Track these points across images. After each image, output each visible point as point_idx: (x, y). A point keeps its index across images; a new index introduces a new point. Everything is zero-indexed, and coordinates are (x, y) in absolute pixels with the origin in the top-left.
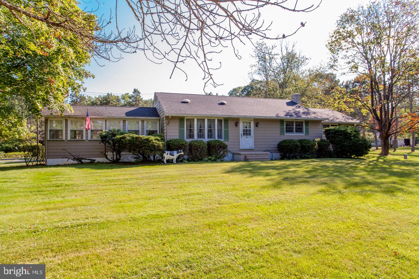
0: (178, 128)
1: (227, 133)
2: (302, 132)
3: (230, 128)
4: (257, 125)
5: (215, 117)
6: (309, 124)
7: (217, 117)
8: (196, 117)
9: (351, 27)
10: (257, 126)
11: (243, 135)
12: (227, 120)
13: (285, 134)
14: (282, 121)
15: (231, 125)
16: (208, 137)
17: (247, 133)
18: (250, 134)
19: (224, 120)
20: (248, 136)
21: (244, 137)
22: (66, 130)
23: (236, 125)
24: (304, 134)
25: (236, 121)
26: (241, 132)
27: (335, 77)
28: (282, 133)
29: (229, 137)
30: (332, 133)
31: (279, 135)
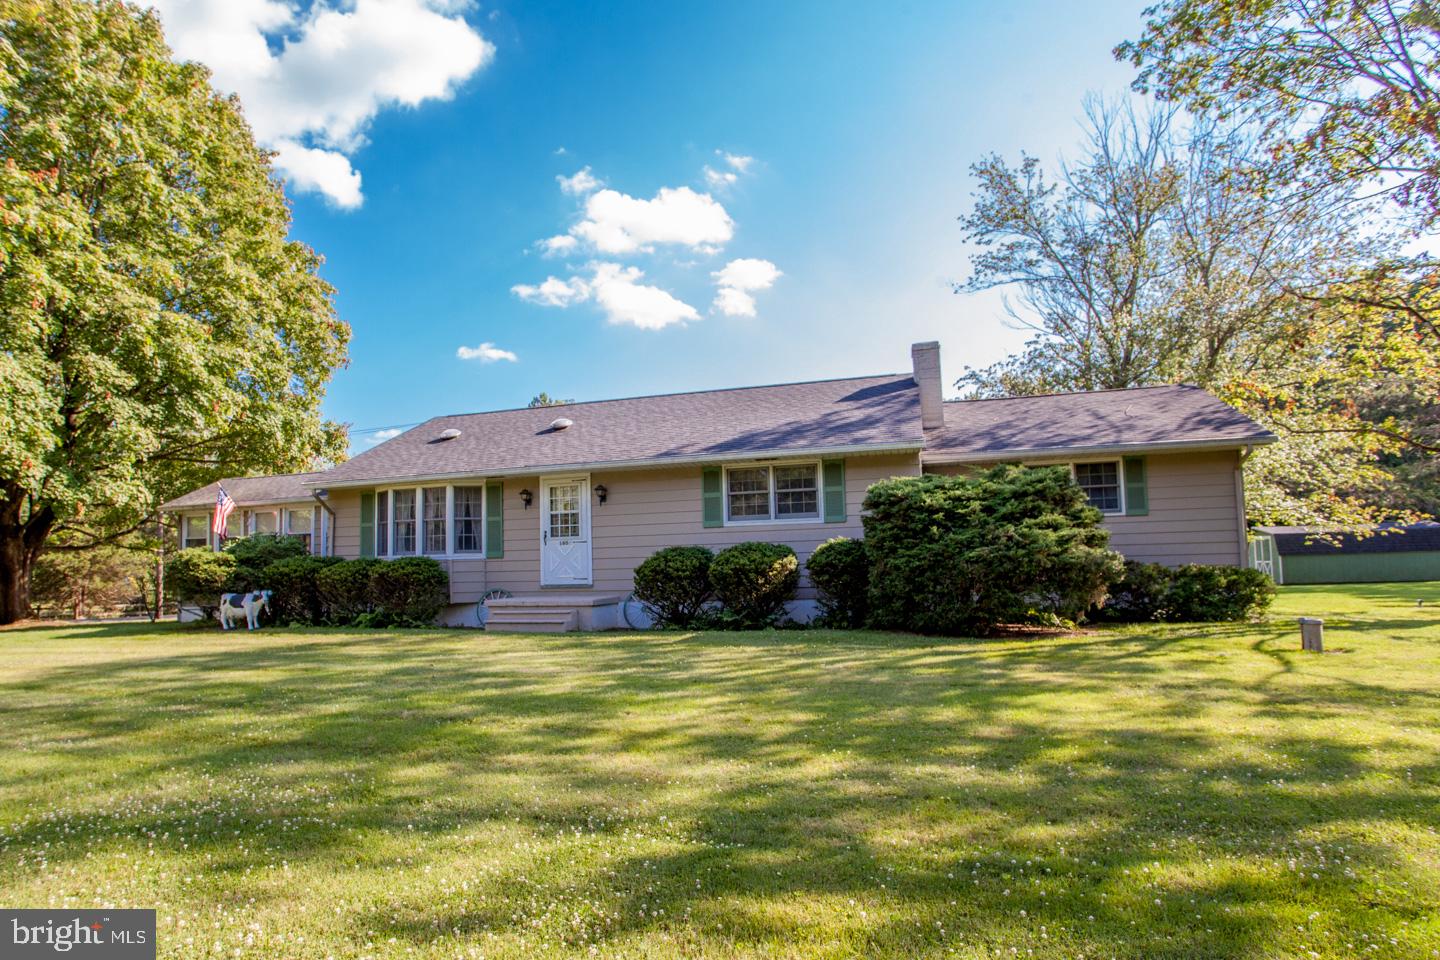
0: (358, 521)
1: (496, 529)
2: (812, 508)
3: (508, 514)
4: (602, 495)
5: (445, 480)
6: (848, 473)
7: (451, 481)
8: (390, 484)
10: (603, 498)
11: (549, 534)
12: (497, 486)
13: (727, 524)
14: (710, 474)
15: (512, 500)
17: (566, 525)
18: (575, 532)
19: (489, 489)
20: (569, 539)
21: (555, 542)
23: (528, 502)
24: (821, 520)
25: (527, 489)
26: (545, 524)
28: (711, 514)
29: (507, 546)
31: (699, 528)
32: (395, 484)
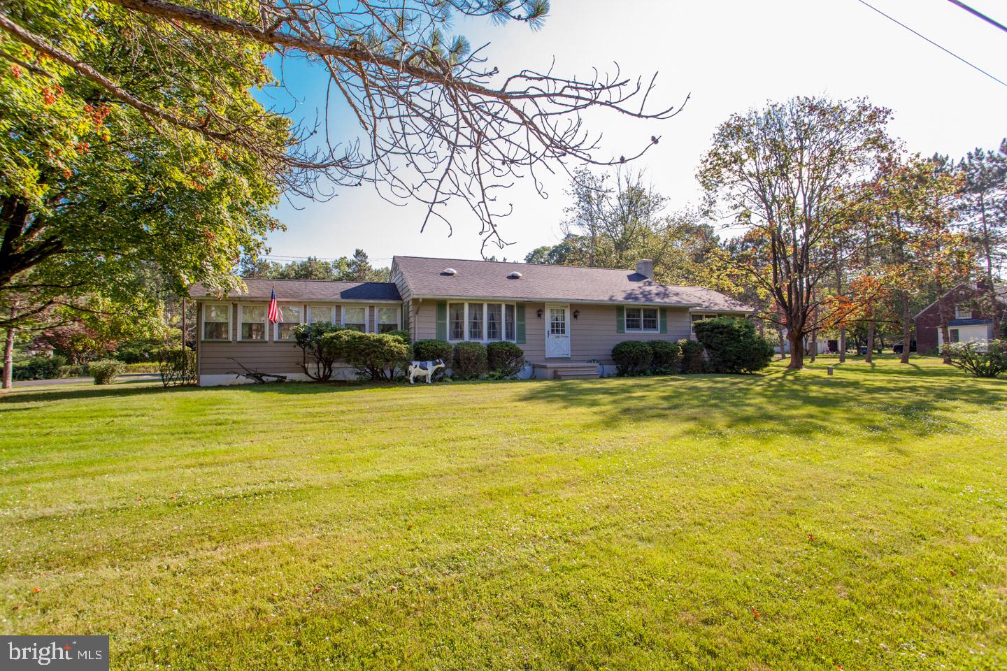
0: (434, 319)
1: (521, 328)
2: (655, 327)
3: (527, 321)
4: (575, 315)
5: (502, 301)
6: (668, 314)
7: (505, 301)
8: (466, 300)
9: (737, 146)
10: (575, 317)
11: (550, 332)
12: (522, 306)
13: (626, 331)
14: (619, 308)
15: (530, 314)
16: (489, 337)
17: (558, 328)
18: (563, 332)
19: (518, 307)
20: (560, 335)
21: (553, 337)
22: (235, 324)
23: (539, 315)
24: (659, 332)
25: (539, 308)
26: (548, 327)
27: (712, 232)
28: (620, 329)
29: (527, 337)
30: (707, 330)
31: (615, 333)
32: (470, 300)
